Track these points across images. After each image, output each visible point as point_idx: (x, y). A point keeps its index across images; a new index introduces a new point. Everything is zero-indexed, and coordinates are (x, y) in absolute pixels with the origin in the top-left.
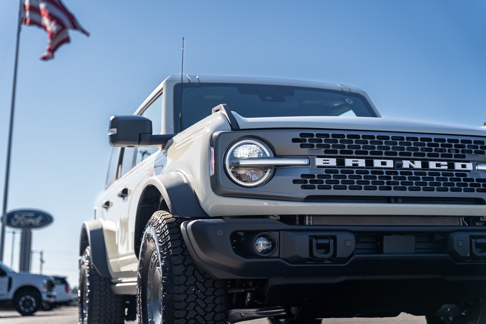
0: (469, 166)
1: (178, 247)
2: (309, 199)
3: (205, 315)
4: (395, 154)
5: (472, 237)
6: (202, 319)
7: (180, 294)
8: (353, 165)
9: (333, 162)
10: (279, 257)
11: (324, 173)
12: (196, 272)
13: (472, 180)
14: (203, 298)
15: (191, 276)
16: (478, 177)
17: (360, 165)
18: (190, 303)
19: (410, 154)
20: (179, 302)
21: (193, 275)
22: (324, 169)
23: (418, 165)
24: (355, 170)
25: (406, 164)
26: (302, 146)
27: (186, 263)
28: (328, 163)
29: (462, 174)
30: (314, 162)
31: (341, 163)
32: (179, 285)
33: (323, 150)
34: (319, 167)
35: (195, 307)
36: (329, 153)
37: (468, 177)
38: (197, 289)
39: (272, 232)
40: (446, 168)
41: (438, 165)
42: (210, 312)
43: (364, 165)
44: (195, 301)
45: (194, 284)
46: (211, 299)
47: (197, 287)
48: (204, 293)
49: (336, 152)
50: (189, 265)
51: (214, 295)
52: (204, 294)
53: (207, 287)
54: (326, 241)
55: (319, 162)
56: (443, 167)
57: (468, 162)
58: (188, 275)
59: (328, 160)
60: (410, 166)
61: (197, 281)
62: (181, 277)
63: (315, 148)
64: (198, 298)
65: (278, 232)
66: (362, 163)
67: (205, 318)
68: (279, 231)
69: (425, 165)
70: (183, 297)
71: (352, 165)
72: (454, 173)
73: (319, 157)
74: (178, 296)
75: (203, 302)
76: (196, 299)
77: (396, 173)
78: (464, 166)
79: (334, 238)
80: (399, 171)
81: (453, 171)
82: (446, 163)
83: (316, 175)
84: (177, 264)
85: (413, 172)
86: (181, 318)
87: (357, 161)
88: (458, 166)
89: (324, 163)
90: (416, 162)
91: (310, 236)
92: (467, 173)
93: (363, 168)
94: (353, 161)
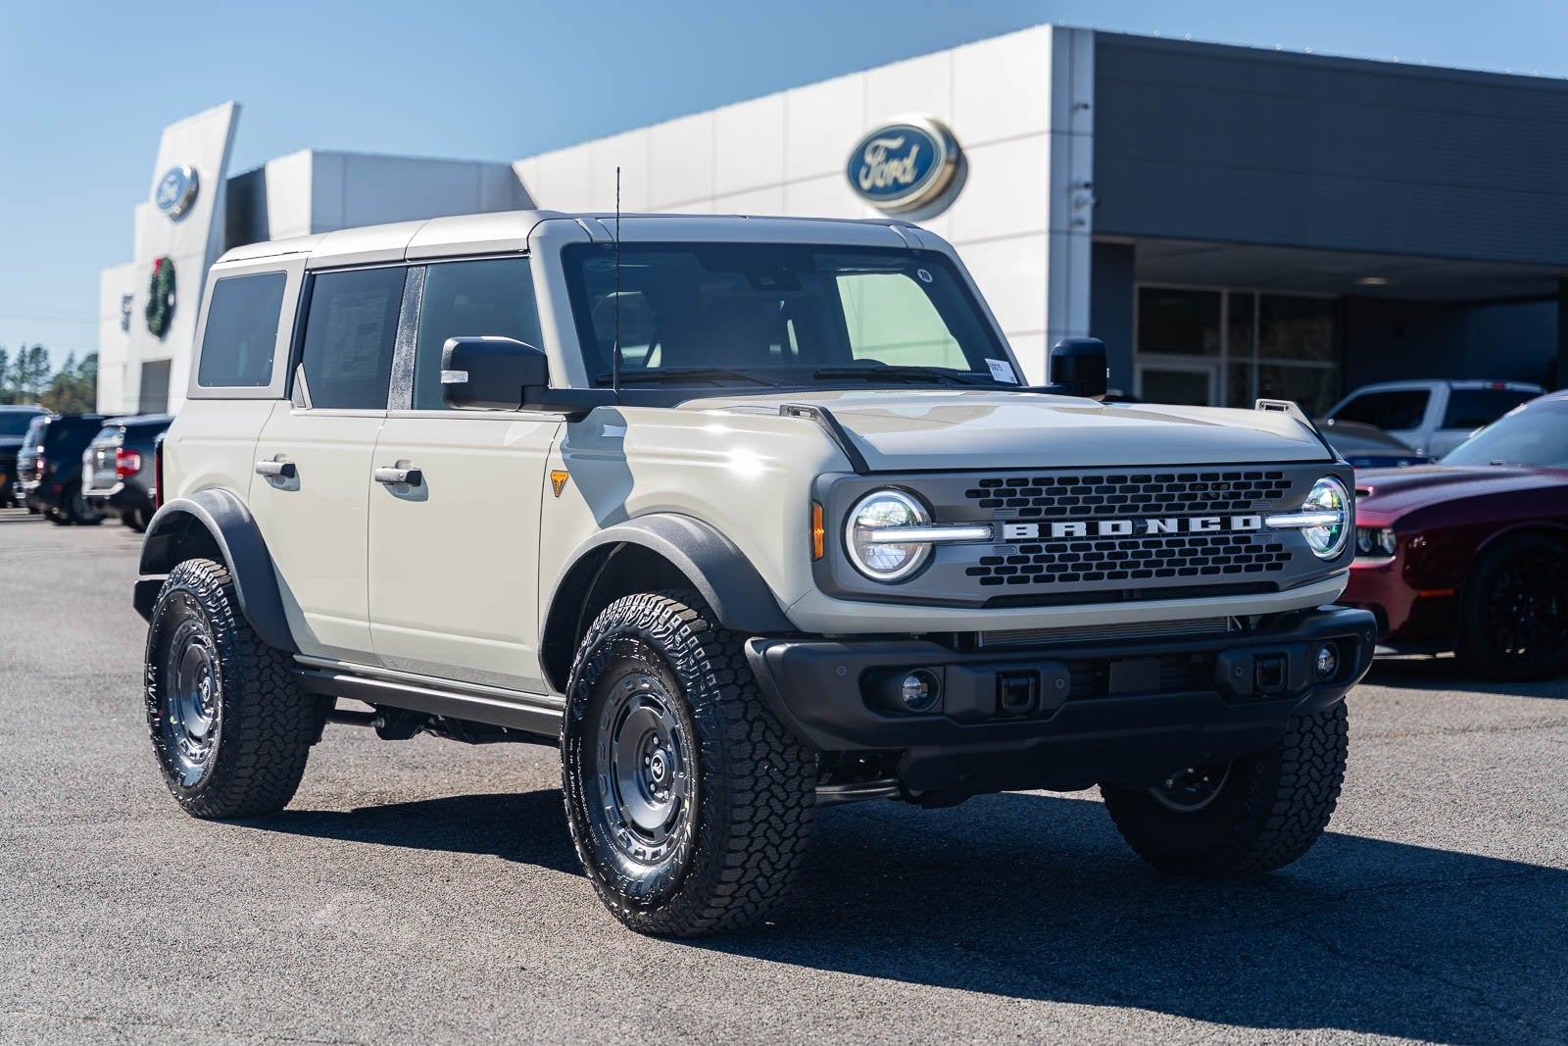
0: (1256, 522)
1: (729, 684)
2: (994, 603)
3: (785, 813)
4: (1136, 508)
5: (1258, 658)
6: (779, 822)
7: (742, 777)
8: (1067, 533)
9: (1032, 531)
10: (942, 713)
11: (1019, 554)
12: (768, 733)
13: (1259, 548)
14: (782, 782)
15: (760, 742)
16: (1269, 543)
17: (1076, 535)
18: (760, 792)
19: (1159, 508)
20: (741, 791)
21: (764, 740)
22: (1018, 545)
23: (1172, 525)
24: (1068, 544)
25: (1153, 526)
26: (982, 505)
27: (750, 717)
28: (1024, 534)
29: (1243, 538)
30: (1001, 533)
31: (1045, 530)
32: (741, 760)
33: (1018, 508)
34: (1009, 541)
35: (768, 800)
36: (1026, 516)
37: (1253, 543)
38: (772, 766)
39: (931, 668)
40: (1218, 528)
41: (1205, 524)
42: (792, 808)
43: (1084, 534)
44: (768, 789)
45: (767, 758)
46: (795, 783)
47: (771, 761)
48: (783, 772)
49: (1038, 511)
50: (755, 719)
51: (800, 774)
52: (784, 775)
53: (789, 760)
54: (1022, 682)
55: (1010, 531)
56: (1212, 528)
57: (1253, 513)
58: (755, 740)
59: (1024, 528)
60: (1160, 530)
61: (771, 750)
62: (743, 745)
63: (1004, 506)
64: (773, 782)
65: (942, 668)
66: (1080, 529)
67: (784, 819)
68: (944, 665)
69: (1183, 525)
70: (748, 782)
71: (1063, 535)
72: (1231, 537)
73: (1009, 522)
74: (739, 780)
75: (781, 790)
76: (770, 785)
77: (1136, 545)
78: (1246, 523)
79: (1036, 674)
80: (1140, 541)
81: (1228, 533)
82: (1217, 519)
83: (1005, 558)
84: (734, 719)
85: (1164, 540)
86: (744, 822)
87: (1072, 527)
88: (1237, 523)
89: (1018, 534)
90: (1169, 521)
91: (998, 673)
92: (1251, 535)
93: (1081, 538)
94: (1066, 527)
